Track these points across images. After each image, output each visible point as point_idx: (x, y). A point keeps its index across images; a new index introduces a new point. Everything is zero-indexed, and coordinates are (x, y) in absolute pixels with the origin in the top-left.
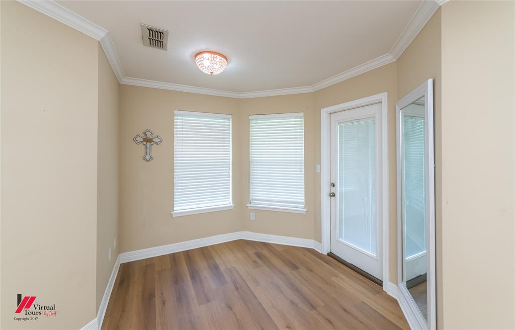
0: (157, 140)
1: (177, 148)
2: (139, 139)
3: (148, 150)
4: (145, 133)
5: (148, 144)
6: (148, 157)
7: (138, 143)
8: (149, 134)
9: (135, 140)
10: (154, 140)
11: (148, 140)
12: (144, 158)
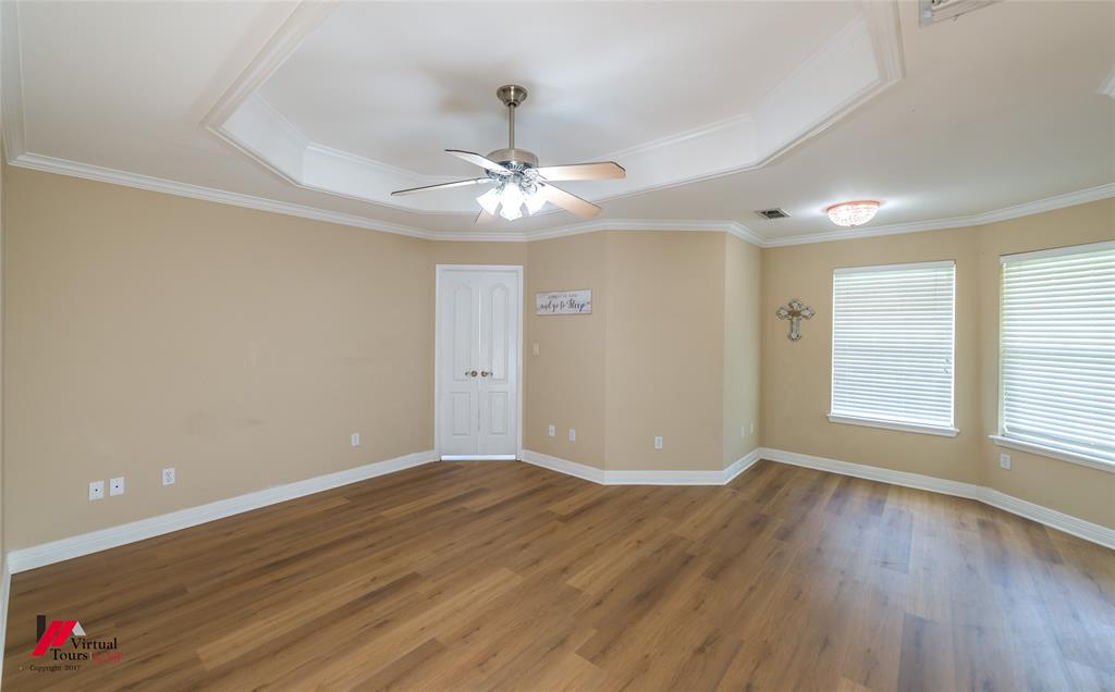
0: (807, 313)
1: (836, 321)
2: (784, 313)
3: (794, 326)
4: (790, 305)
5: (795, 319)
6: (794, 336)
7: (782, 318)
8: (795, 305)
9: (778, 314)
10: (802, 313)
11: (794, 313)
12: (790, 337)
